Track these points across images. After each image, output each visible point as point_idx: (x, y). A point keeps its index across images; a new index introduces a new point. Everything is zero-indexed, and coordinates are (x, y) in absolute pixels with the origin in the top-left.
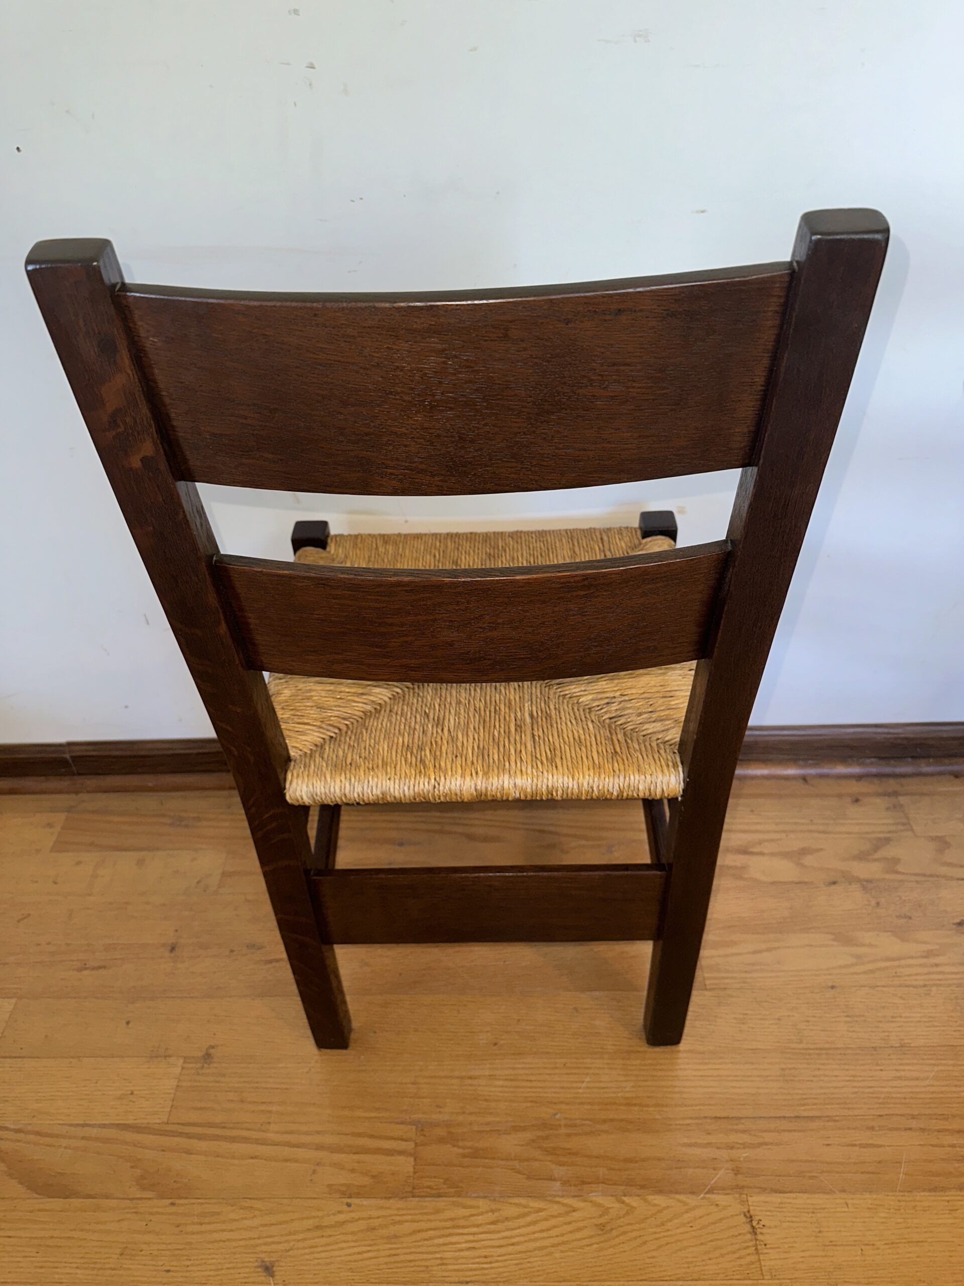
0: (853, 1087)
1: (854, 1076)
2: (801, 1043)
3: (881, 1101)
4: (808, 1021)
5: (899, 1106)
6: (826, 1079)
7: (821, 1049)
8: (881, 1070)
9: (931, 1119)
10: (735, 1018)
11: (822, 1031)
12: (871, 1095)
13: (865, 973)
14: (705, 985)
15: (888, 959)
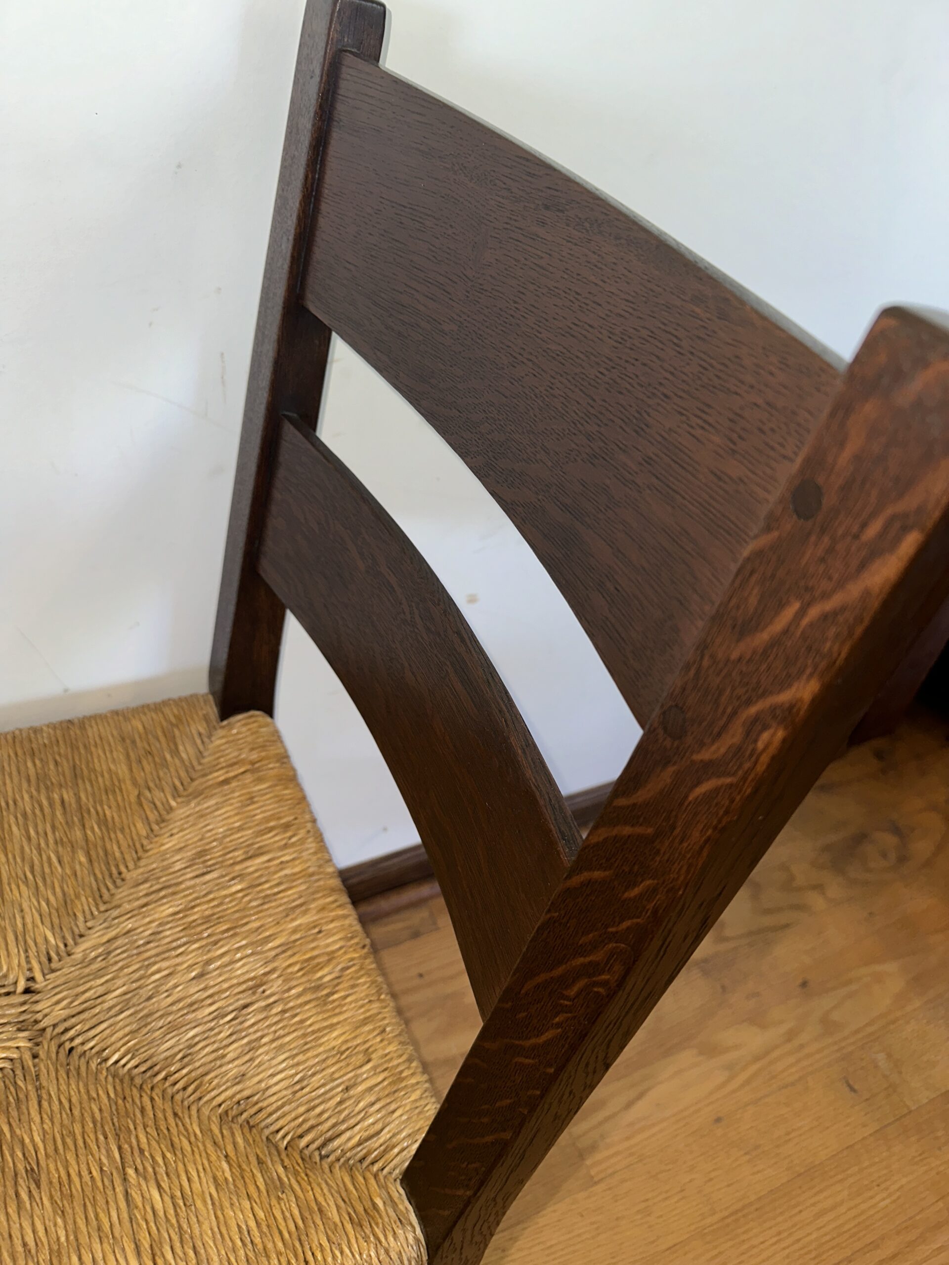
0: (784, 1249)
1: (779, 1233)
2: (714, 1214)
3: (813, 1254)
4: (711, 1180)
5: (831, 1252)
6: (755, 1251)
7: (736, 1212)
8: (800, 1212)
9: (865, 1254)
10: (638, 1212)
11: (729, 1186)
12: (802, 1252)
13: (743, 1086)
14: (592, 1177)
15: (757, 1058)
